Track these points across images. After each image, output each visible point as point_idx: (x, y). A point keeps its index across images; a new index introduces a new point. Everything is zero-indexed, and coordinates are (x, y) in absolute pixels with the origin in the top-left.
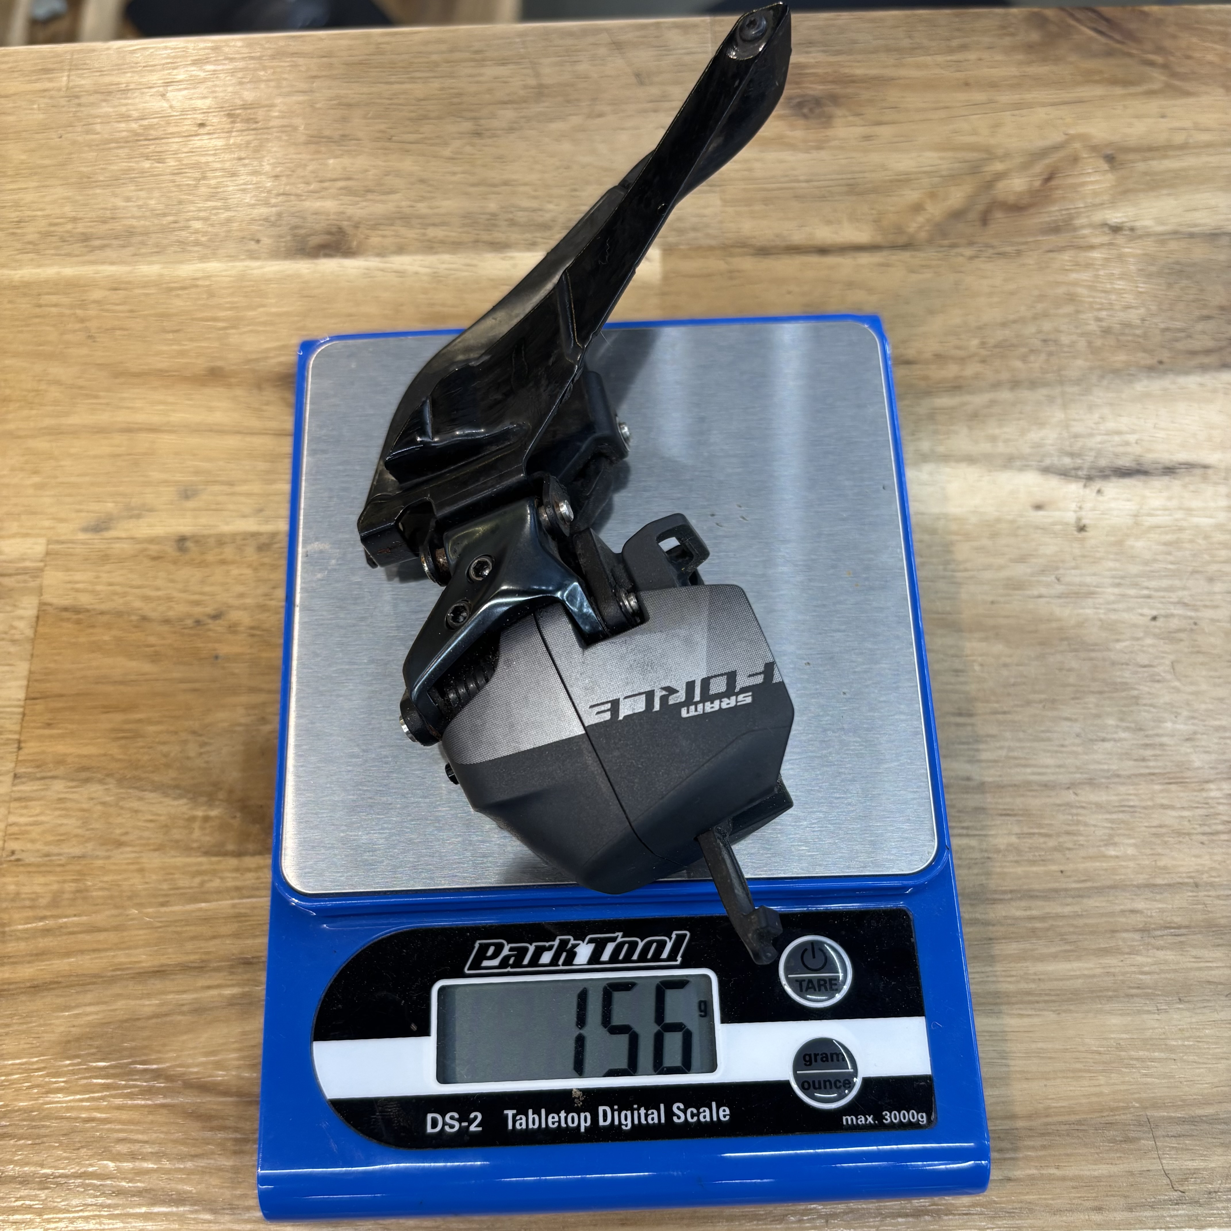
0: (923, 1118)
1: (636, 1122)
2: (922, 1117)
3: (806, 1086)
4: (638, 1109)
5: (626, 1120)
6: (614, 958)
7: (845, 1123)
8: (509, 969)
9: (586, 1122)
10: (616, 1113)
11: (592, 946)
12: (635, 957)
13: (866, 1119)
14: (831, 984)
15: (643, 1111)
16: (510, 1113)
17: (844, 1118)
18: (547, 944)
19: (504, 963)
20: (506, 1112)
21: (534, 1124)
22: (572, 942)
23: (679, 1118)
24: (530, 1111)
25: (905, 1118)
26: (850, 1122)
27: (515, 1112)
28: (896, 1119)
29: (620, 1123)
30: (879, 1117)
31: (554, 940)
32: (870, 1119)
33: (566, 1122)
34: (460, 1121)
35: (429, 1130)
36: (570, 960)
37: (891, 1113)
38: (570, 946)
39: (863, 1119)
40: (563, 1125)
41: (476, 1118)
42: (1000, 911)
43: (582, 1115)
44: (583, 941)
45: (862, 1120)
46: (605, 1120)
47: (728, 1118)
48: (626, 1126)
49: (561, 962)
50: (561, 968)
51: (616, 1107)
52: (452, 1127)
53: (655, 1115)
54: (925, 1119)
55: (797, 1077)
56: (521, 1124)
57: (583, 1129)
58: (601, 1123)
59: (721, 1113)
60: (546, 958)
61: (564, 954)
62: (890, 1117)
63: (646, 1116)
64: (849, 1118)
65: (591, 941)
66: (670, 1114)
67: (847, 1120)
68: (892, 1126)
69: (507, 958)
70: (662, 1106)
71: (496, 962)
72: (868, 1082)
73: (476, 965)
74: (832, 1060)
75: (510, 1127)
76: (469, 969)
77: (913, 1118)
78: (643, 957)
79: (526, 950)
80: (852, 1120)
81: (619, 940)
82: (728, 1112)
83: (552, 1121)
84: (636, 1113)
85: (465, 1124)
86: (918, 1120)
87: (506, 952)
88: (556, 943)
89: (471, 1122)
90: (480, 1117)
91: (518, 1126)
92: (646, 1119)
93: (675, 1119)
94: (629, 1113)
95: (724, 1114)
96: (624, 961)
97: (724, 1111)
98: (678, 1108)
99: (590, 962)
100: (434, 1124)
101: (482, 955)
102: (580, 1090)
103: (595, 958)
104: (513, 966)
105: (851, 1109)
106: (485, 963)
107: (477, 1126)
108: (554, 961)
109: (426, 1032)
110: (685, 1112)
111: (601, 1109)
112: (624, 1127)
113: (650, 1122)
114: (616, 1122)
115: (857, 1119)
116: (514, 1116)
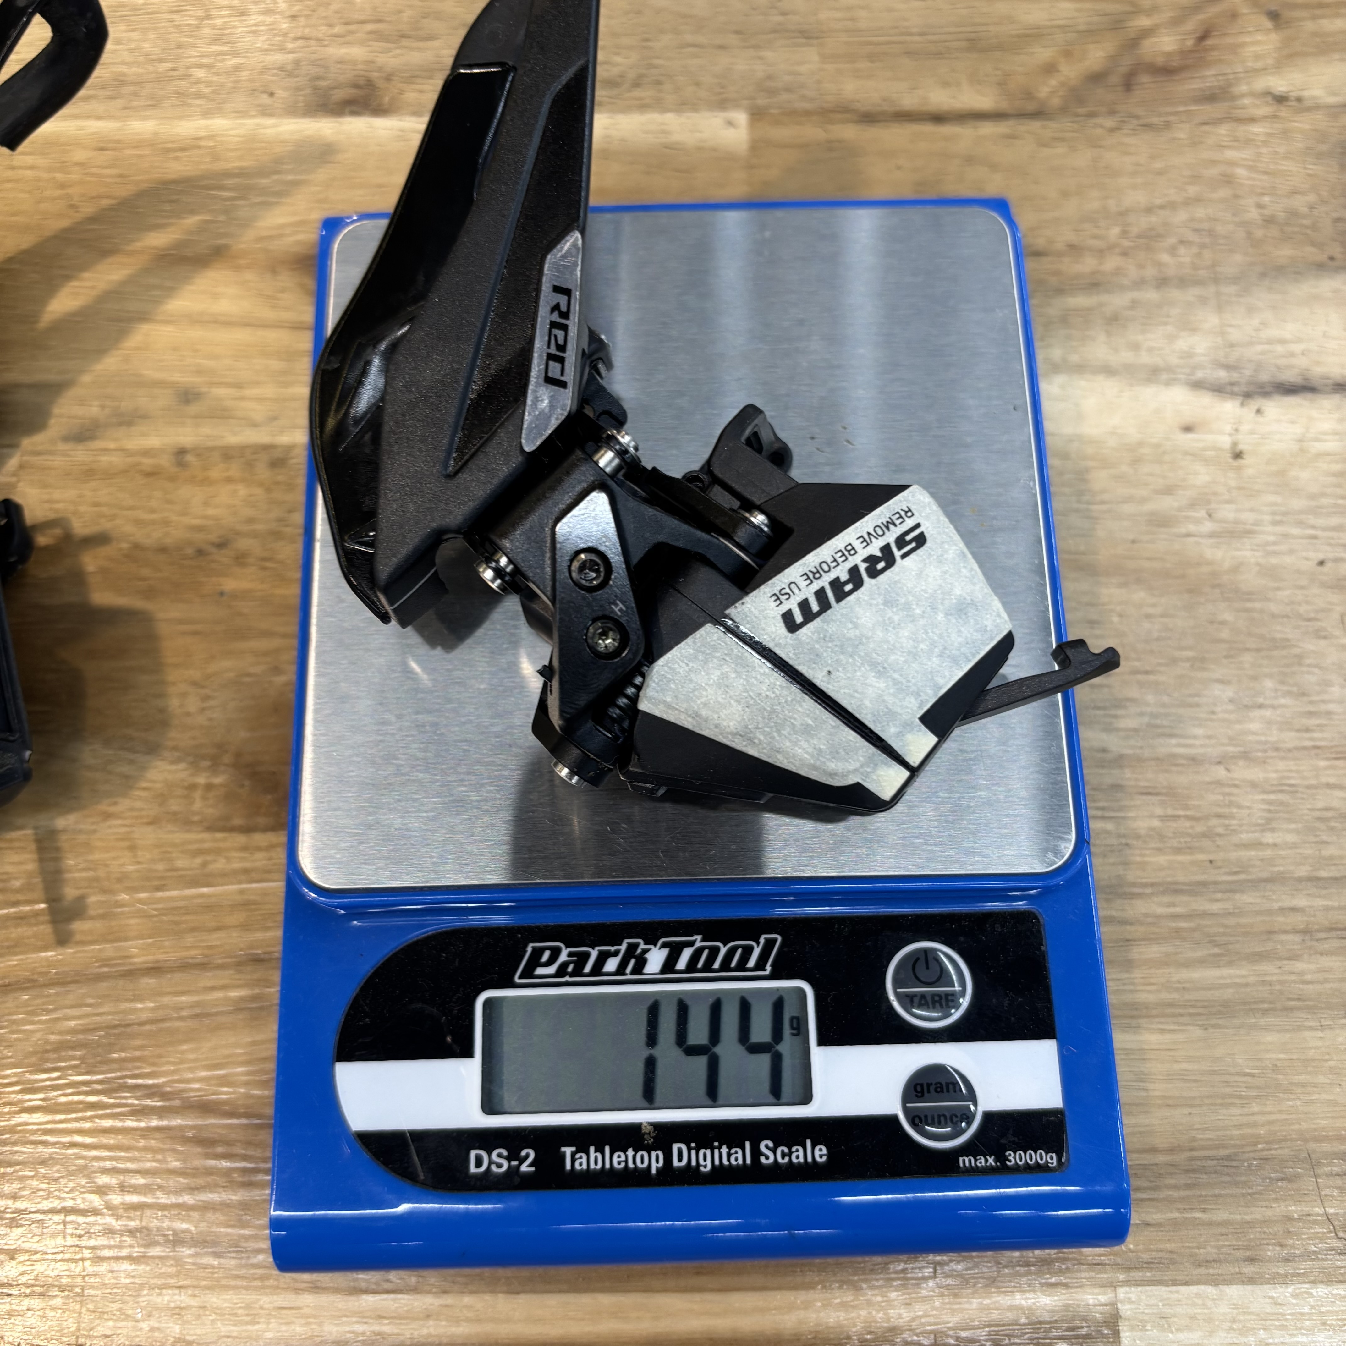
0: (1052, 1160)
1: (717, 1162)
2: (1052, 1158)
3: (917, 1121)
4: (719, 1148)
5: (705, 1160)
6: (692, 966)
7: (961, 1165)
8: (567, 979)
9: (657, 1161)
10: (693, 1152)
11: (665, 952)
12: (716, 965)
13: (987, 1161)
14: (947, 1000)
15: (724, 1150)
16: (568, 1151)
17: (961, 1159)
18: (612, 949)
19: (561, 971)
20: (563, 1149)
21: (596, 1163)
22: (642, 946)
23: (767, 1158)
24: (592, 1149)
25: (1031, 1160)
26: (967, 1164)
27: (573, 1149)
28: (1021, 1160)
29: (698, 1164)
30: (1001, 1158)
31: (620, 944)
32: (991, 1161)
33: (634, 1162)
34: (509, 1159)
35: (473, 1169)
36: (639, 969)
37: (1015, 1153)
38: (639, 951)
39: (983, 1160)
40: (631, 1165)
41: (527, 1156)
42: (1140, 907)
43: (653, 1154)
44: (655, 945)
45: (981, 1162)
46: (680, 1160)
47: (824, 1158)
48: (705, 1167)
49: (629, 970)
50: (629, 977)
51: (693, 1145)
52: (499, 1166)
53: (740, 1155)
54: (1055, 1161)
55: (906, 1110)
56: (581, 1163)
57: (654, 1171)
58: (676, 1163)
59: (817, 1153)
60: (611, 965)
61: (633, 961)
62: (1015, 1158)
63: (729, 1155)
64: (967, 1159)
65: (664, 946)
66: (756, 1153)
67: (965, 1161)
68: (1016, 1169)
69: (564, 965)
70: (747, 1144)
71: (552, 970)
72: (989, 1116)
73: (528, 973)
74: (948, 1091)
75: (568, 1166)
76: (520, 978)
77: (1042, 1159)
78: (725, 966)
79: (587, 955)
80: (970, 1161)
81: (698, 944)
82: (825, 1151)
83: (618, 1160)
84: (716, 1152)
85: (514, 1163)
86: (1047, 1162)
87: (563, 957)
88: (623, 947)
89: (522, 1161)
90: (532, 1155)
91: (577, 1167)
92: (729, 1160)
93: (763, 1160)
94: (708, 1152)
95: (820, 1154)
96: (703, 970)
97: (821, 1150)
98: (767, 1147)
99: (663, 971)
100: (479, 1163)
101: (535, 961)
102: (651, 1124)
103: (669, 966)
104: (572, 975)
105: (969, 1149)
106: (540, 971)
107: (530, 1165)
108: (621, 970)
109: (468, 1053)
110: (774, 1151)
111: (675, 1147)
112: (702, 1169)
113: (733, 1162)
114: (694, 1163)
115: (976, 1160)
116: (573, 1155)
